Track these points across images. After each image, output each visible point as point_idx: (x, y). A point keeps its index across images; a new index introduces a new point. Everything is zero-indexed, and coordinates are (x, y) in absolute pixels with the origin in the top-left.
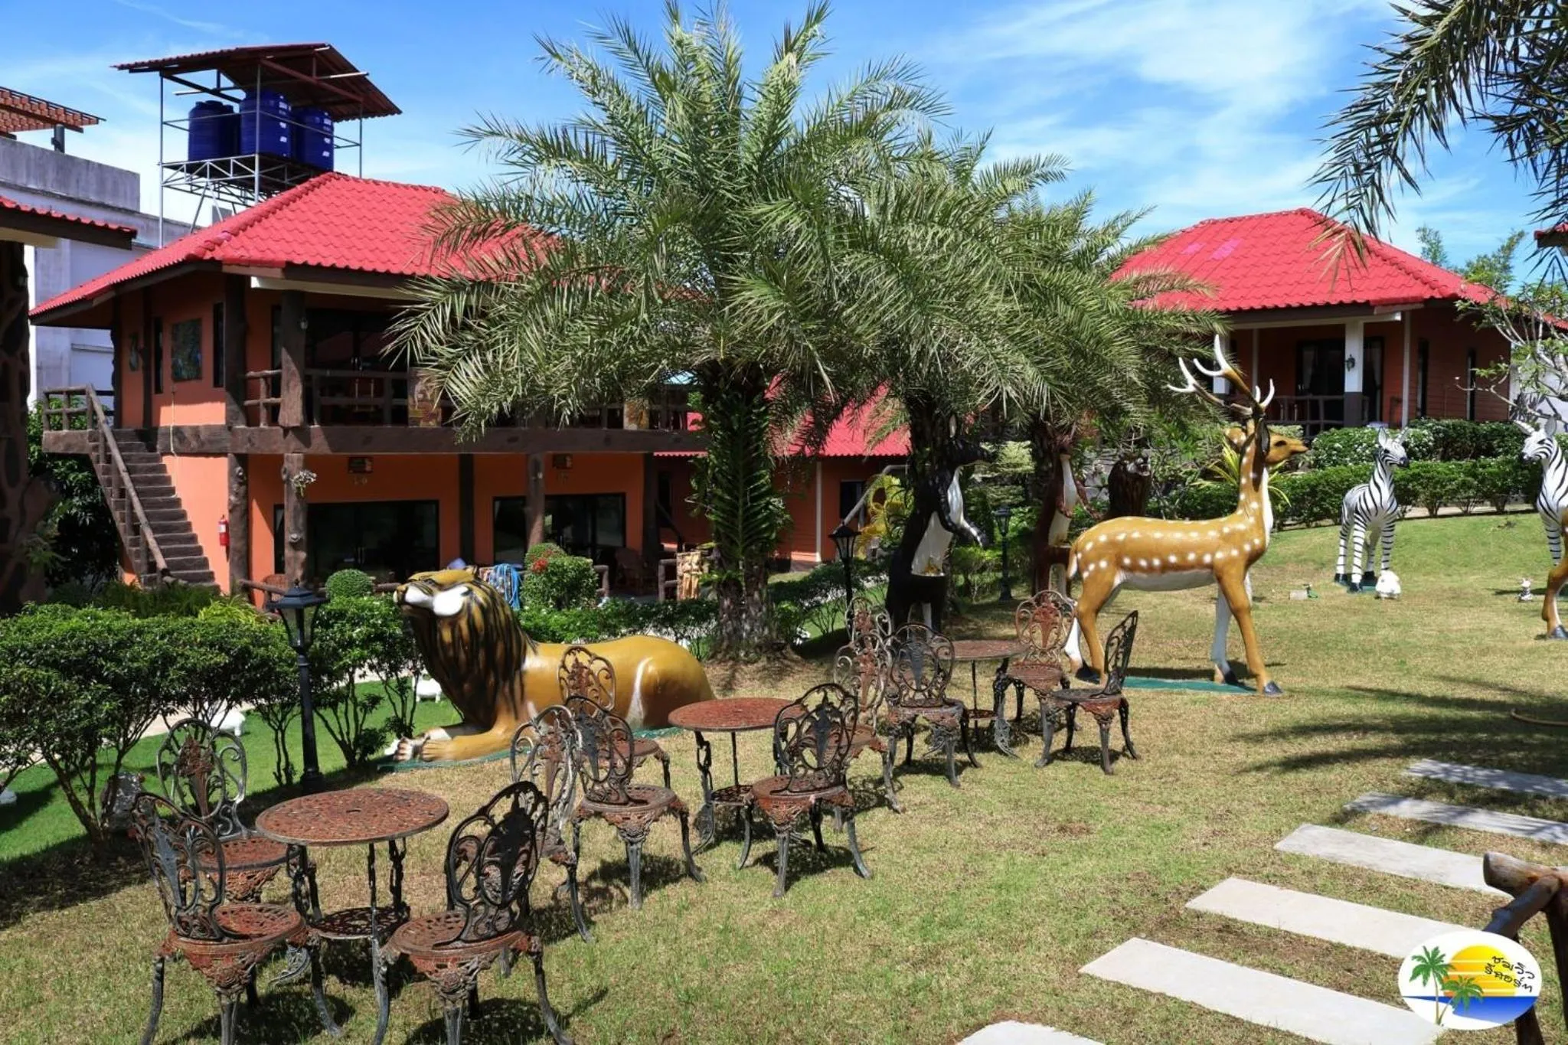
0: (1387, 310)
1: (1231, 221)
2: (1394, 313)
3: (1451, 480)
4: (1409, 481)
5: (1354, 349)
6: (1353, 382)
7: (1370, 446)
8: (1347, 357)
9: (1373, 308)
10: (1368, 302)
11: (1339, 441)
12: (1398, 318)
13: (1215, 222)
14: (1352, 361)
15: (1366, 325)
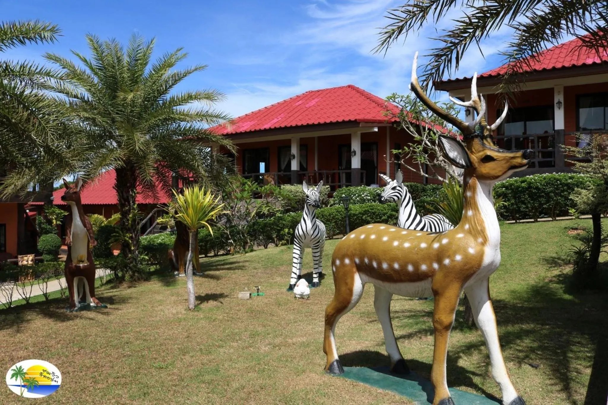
0: (370, 125)
1: (318, 91)
2: (374, 127)
3: (384, 214)
4: (363, 214)
5: (356, 146)
6: (356, 163)
7: (359, 196)
8: (352, 150)
9: (359, 123)
10: (356, 120)
11: (344, 193)
12: (376, 130)
13: (312, 92)
14: (355, 152)
15: (362, 134)
